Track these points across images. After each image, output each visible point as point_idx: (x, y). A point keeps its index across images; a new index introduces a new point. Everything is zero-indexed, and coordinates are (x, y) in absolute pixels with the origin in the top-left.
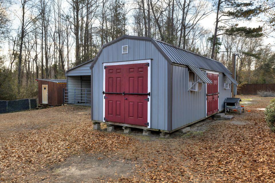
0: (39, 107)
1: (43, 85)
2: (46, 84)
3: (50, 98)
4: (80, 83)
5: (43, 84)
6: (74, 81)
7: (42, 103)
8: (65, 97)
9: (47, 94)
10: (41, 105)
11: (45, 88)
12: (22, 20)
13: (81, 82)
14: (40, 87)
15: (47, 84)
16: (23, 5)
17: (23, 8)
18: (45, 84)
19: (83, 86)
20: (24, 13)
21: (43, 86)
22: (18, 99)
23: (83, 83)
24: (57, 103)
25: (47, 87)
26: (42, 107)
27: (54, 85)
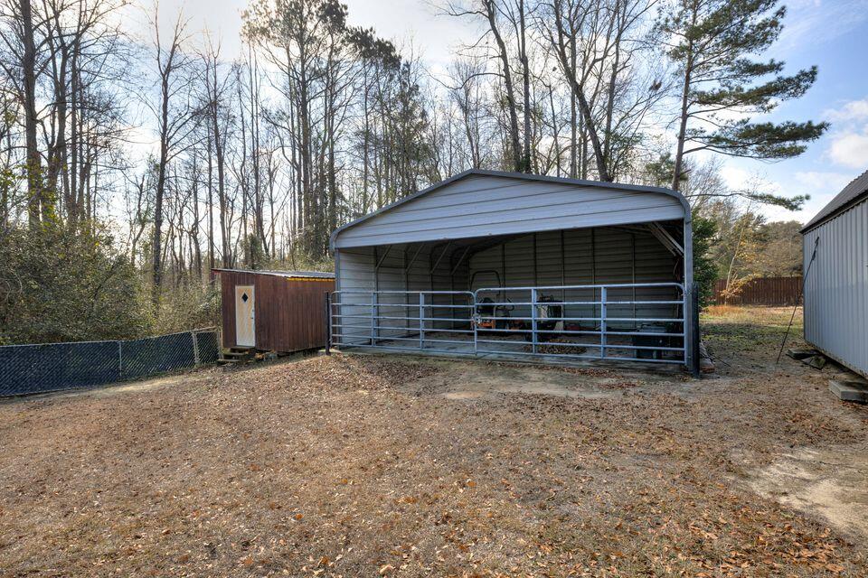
0: (227, 357)
1: (236, 287)
2: (248, 284)
3: (262, 327)
4: (373, 277)
5: (240, 284)
6: (357, 268)
7: (236, 345)
8: (331, 325)
9: (253, 316)
10: (233, 350)
11: (245, 298)
12: (161, 118)
13: (377, 273)
14: (230, 294)
15: (252, 283)
16: (164, 76)
17: (165, 84)
18: (244, 284)
19: (381, 285)
20: (166, 99)
21: (240, 290)
22: (157, 333)
23: (381, 277)
24: (288, 345)
25: (253, 294)
26: (237, 357)
27: (275, 288)
